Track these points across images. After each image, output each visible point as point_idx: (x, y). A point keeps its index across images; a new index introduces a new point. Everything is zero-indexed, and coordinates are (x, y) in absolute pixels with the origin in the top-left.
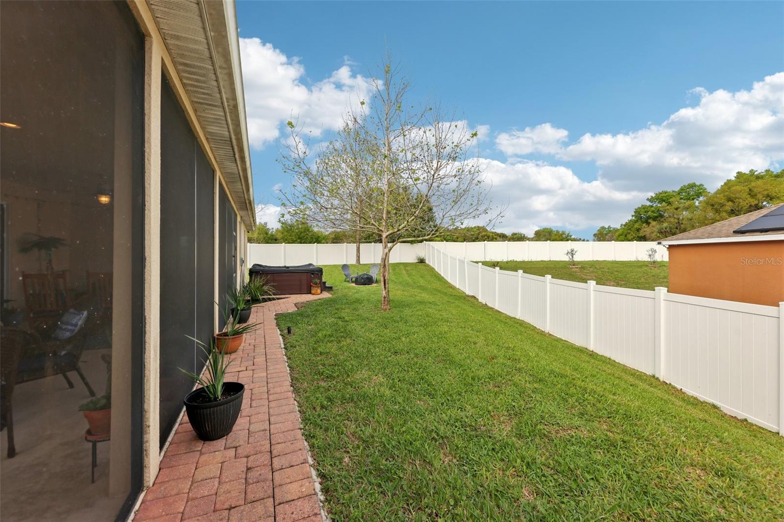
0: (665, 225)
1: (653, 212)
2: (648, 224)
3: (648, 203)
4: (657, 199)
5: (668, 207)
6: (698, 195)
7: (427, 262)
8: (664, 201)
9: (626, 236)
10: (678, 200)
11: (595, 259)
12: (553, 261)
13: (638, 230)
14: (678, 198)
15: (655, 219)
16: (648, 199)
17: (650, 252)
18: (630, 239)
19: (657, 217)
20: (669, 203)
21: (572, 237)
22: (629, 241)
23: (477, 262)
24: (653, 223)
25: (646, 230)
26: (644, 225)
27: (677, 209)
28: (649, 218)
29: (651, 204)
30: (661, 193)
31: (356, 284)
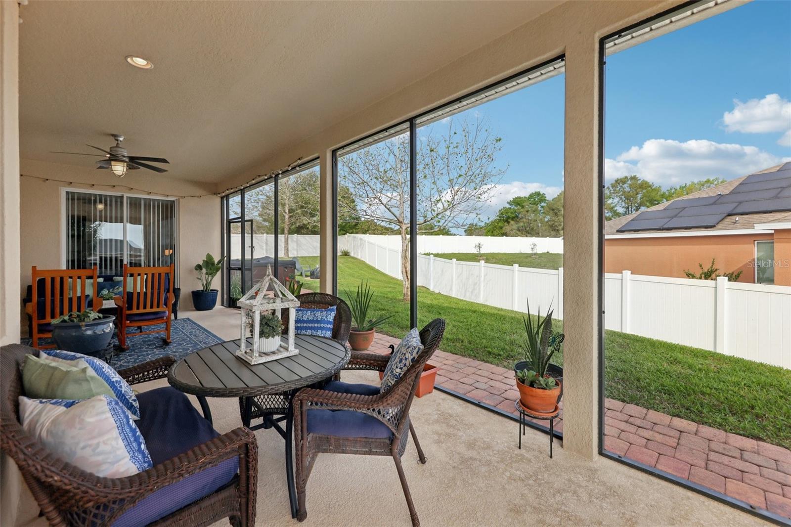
0: (522, 224)
1: (512, 213)
2: (509, 223)
3: (508, 206)
4: (514, 203)
5: (522, 210)
6: (541, 201)
7: (352, 255)
8: (519, 204)
9: (492, 232)
10: (528, 204)
11: (492, 252)
12: (461, 253)
13: (501, 228)
14: (528, 203)
15: (513, 219)
16: (508, 203)
17: (532, 246)
18: (496, 235)
19: (514, 218)
20: (523, 207)
21: (451, 232)
22: (495, 236)
23: (428, 254)
24: (512, 222)
25: (507, 228)
26: (506, 223)
27: (527, 211)
28: (509, 217)
29: (510, 207)
30: (516, 198)
31: (311, 278)
